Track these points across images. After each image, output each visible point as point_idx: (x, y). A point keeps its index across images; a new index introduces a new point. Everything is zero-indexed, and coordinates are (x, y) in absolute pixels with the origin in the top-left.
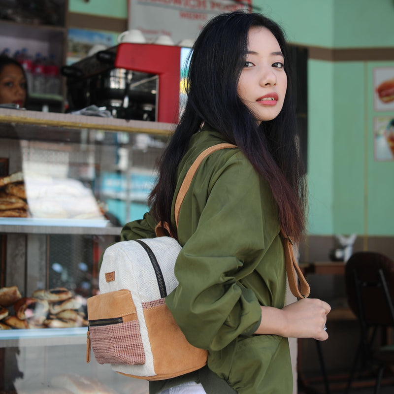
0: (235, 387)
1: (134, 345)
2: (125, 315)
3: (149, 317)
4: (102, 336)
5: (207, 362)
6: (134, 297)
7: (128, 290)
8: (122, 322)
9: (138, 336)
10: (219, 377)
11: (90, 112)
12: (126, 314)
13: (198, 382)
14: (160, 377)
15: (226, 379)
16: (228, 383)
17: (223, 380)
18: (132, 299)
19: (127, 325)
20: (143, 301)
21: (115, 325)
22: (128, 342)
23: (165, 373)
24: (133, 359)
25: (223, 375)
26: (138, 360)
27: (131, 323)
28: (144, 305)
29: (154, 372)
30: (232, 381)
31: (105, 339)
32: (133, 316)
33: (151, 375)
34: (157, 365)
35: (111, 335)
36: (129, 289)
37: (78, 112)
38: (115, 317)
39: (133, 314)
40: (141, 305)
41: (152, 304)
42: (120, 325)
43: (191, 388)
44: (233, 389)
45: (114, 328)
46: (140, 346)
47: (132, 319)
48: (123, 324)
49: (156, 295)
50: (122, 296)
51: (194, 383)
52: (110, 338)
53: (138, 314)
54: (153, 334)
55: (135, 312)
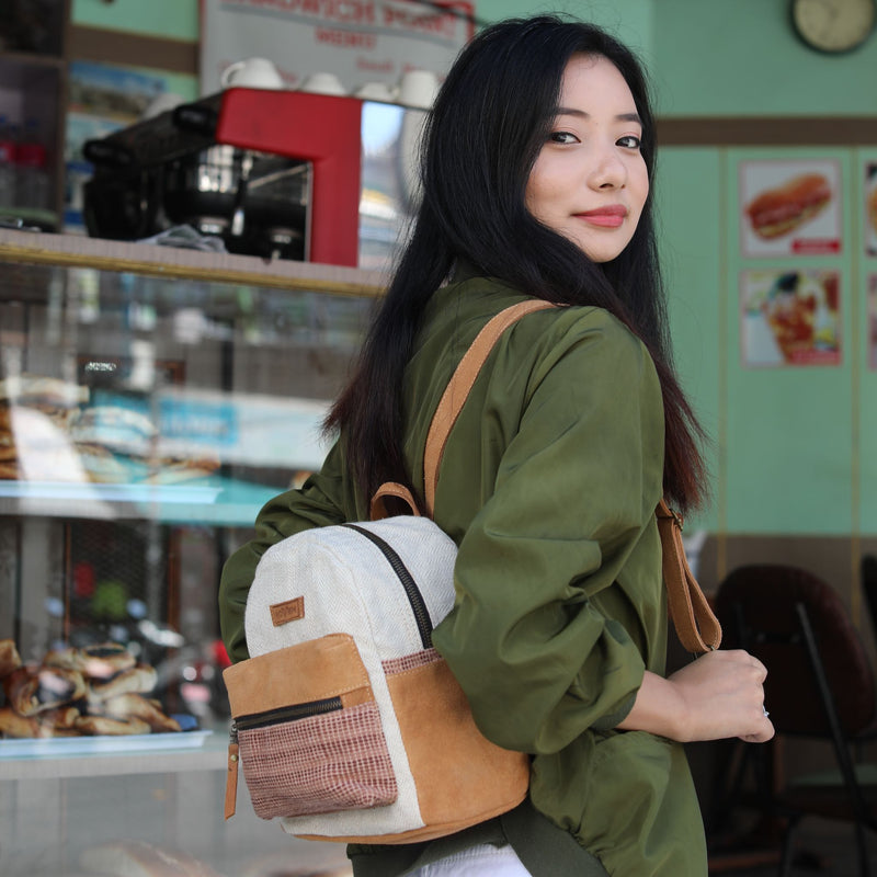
0: (592, 849)
1: (371, 758)
2: (345, 691)
3: (401, 692)
4: (285, 747)
5: (528, 793)
6: (362, 650)
7: (345, 635)
8: (341, 707)
9: (377, 738)
10: (557, 827)
11: (177, 240)
12: (349, 689)
13: (499, 845)
14: (433, 829)
15: (573, 830)
16: (578, 839)
17: (566, 834)
18: (358, 654)
19: (352, 714)
20: (386, 657)
21: (324, 716)
22: (357, 754)
23: (445, 820)
24: (371, 793)
25: (567, 821)
26: (382, 793)
27: (360, 708)
28: (388, 667)
29: (420, 819)
30: (586, 834)
31: (295, 751)
32: (364, 693)
33: (412, 827)
34: (427, 803)
35: (313, 740)
36: (350, 632)
37: (153, 240)
38: (323, 697)
39: (364, 688)
40: (380, 666)
41: (405, 662)
42: (337, 715)
43: (481, 861)
44: (589, 852)
45: (321, 724)
46: (383, 761)
47: (361, 701)
48: (343, 713)
49: (412, 642)
50: (335, 648)
51: (490, 850)
52: (310, 749)
53: (373, 687)
54: (410, 731)
55: (367, 684)
